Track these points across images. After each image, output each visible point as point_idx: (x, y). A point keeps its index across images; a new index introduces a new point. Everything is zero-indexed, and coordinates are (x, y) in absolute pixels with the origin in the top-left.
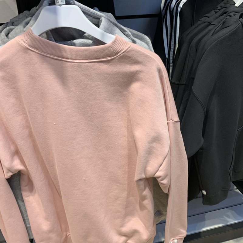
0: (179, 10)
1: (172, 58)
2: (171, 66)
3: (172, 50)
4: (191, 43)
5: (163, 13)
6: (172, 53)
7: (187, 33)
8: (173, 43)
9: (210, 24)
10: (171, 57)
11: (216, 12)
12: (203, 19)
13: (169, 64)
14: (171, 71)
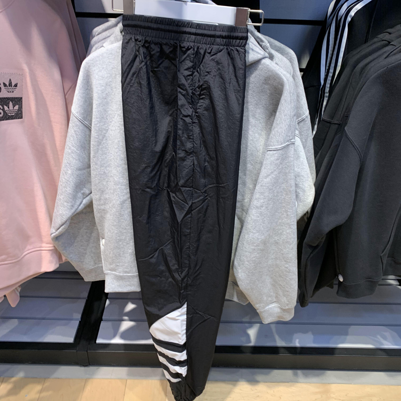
0: (349, 19)
1: (329, 86)
2: (326, 97)
3: (331, 75)
4: (355, 67)
6: (330, 79)
7: (355, 52)
8: (333, 65)
9: (389, 43)
10: (328, 83)
12: (381, 36)
13: (324, 93)
14: (325, 103)
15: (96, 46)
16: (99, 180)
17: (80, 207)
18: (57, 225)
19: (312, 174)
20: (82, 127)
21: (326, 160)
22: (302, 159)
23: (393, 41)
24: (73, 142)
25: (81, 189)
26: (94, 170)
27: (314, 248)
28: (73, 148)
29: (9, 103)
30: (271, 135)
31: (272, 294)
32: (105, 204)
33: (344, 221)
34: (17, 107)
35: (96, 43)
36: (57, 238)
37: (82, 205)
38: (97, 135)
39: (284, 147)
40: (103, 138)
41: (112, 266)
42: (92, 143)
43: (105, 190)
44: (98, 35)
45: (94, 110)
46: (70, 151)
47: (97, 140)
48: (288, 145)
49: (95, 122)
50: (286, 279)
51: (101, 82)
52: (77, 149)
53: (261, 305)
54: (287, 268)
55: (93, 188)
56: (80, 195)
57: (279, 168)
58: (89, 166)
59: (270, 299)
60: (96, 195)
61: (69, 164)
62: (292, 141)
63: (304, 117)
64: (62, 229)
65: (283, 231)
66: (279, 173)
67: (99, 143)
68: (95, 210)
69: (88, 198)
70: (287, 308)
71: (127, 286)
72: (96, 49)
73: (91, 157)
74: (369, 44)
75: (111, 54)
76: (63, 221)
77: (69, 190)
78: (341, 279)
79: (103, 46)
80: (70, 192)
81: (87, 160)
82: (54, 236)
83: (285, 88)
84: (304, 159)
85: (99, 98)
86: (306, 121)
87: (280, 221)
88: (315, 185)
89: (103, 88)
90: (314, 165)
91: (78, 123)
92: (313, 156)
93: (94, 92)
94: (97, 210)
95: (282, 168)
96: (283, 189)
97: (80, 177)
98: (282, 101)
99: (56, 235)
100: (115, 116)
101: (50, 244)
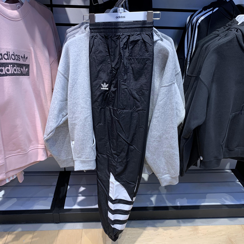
0: (198, 24)
1: (189, 58)
2: (188, 64)
3: (190, 52)
4: (202, 47)
5: (187, 26)
6: (190, 54)
7: (201, 40)
8: (191, 47)
9: (218, 35)
11: (224, 28)
12: (214, 32)
13: (187, 62)
14: (188, 67)
15: (70, 37)
16: (72, 106)
17: (61, 123)
18: (48, 133)
19: (183, 102)
20: (63, 78)
21: (190, 95)
22: (178, 94)
23: (220, 34)
24: (59, 86)
25: (62, 112)
26: (70, 101)
27: (187, 139)
28: (58, 89)
29: (23, 67)
30: (163, 79)
31: (166, 168)
32: (75, 120)
33: (202, 123)
34: (27, 70)
35: (69, 36)
36: (47, 141)
37: (62, 121)
38: (72, 82)
39: (169, 85)
40: (75, 83)
41: (79, 155)
42: (69, 86)
43: (75, 112)
44: (69, 33)
45: (70, 69)
46: (57, 91)
47: (72, 85)
48: (171, 84)
49: (71, 75)
50: (173, 159)
51: (75, 54)
52: (61, 90)
53: (160, 174)
54: (173, 152)
55: (69, 112)
56: (61, 115)
57: (167, 96)
58: (67, 100)
59: (165, 171)
60: (70, 115)
61: (56, 98)
62: (173, 82)
63: (178, 72)
64: (51, 135)
65: (170, 132)
66: (167, 99)
67: (73, 86)
68: (69, 124)
69: (65, 118)
70: (174, 176)
71: (87, 166)
72: (70, 39)
73: (68, 94)
74: (208, 36)
75: (80, 39)
76: (52, 130)
77: (56, 112)
78: (202, 159)
79: (75, 36)
80: (56, 113)
81: (65, 96)
82: (46, 139)
83: (169, 54)
84: (179, 94)
85: (73, 62)
86: (179, 74)
87: (168, 126)
88: (185, 108)
89: (76, 57)
90: (184, 97)
91: (62, 76)
92: (183, 93)
93: (70, 59)
94: (70, 124)
95: (169, 96)
96: (170, 108)
97: (62, 106)
98: (168, 61)
99: (47, 138)
100: (82, 71)
101: (43, 145)
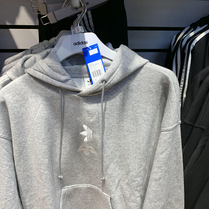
38: (18, 148)
67: (21, 154)
85: (16, 118)
